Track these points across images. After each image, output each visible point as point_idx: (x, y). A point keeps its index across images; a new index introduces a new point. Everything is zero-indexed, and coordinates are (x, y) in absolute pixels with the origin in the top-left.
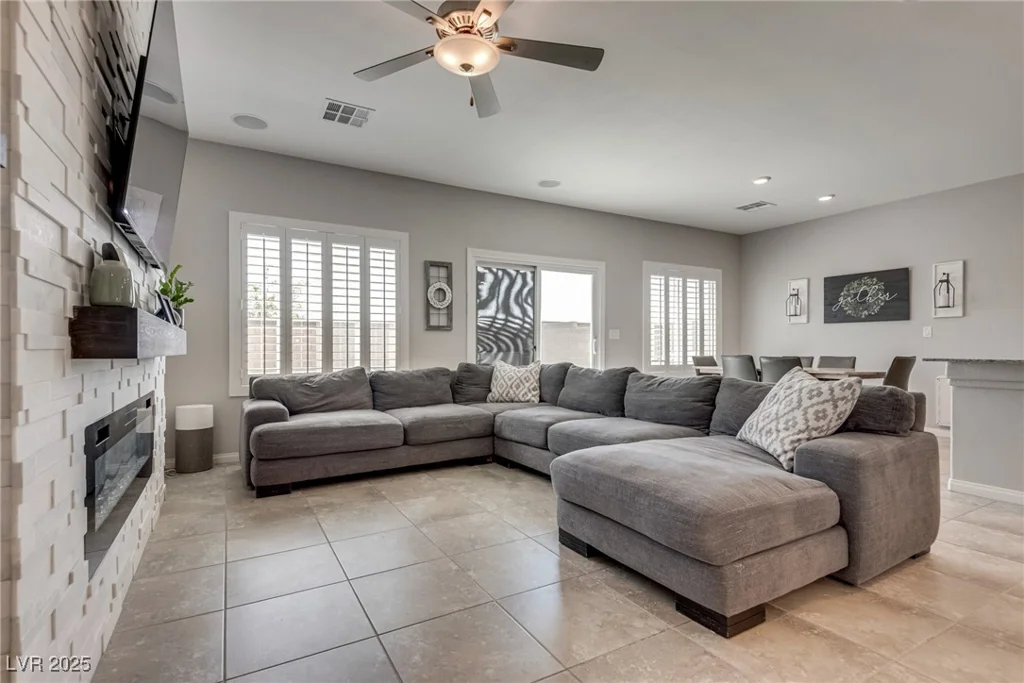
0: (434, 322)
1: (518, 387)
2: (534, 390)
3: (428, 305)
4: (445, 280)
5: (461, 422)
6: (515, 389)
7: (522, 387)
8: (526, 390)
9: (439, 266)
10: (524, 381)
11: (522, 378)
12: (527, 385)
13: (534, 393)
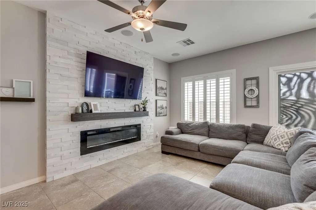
0: (249, 104)
1: (275, 140)
2: (285, 143)
3: (245, 97)
4: (255, 85)
5: (222, 149)
6: (273, 140)
7: (278, 140)
8: (279, 142)
9: (251, 80)
10: (280, 138)
11: (279, 136)
12: (281, 140)
13: (285, 145)
